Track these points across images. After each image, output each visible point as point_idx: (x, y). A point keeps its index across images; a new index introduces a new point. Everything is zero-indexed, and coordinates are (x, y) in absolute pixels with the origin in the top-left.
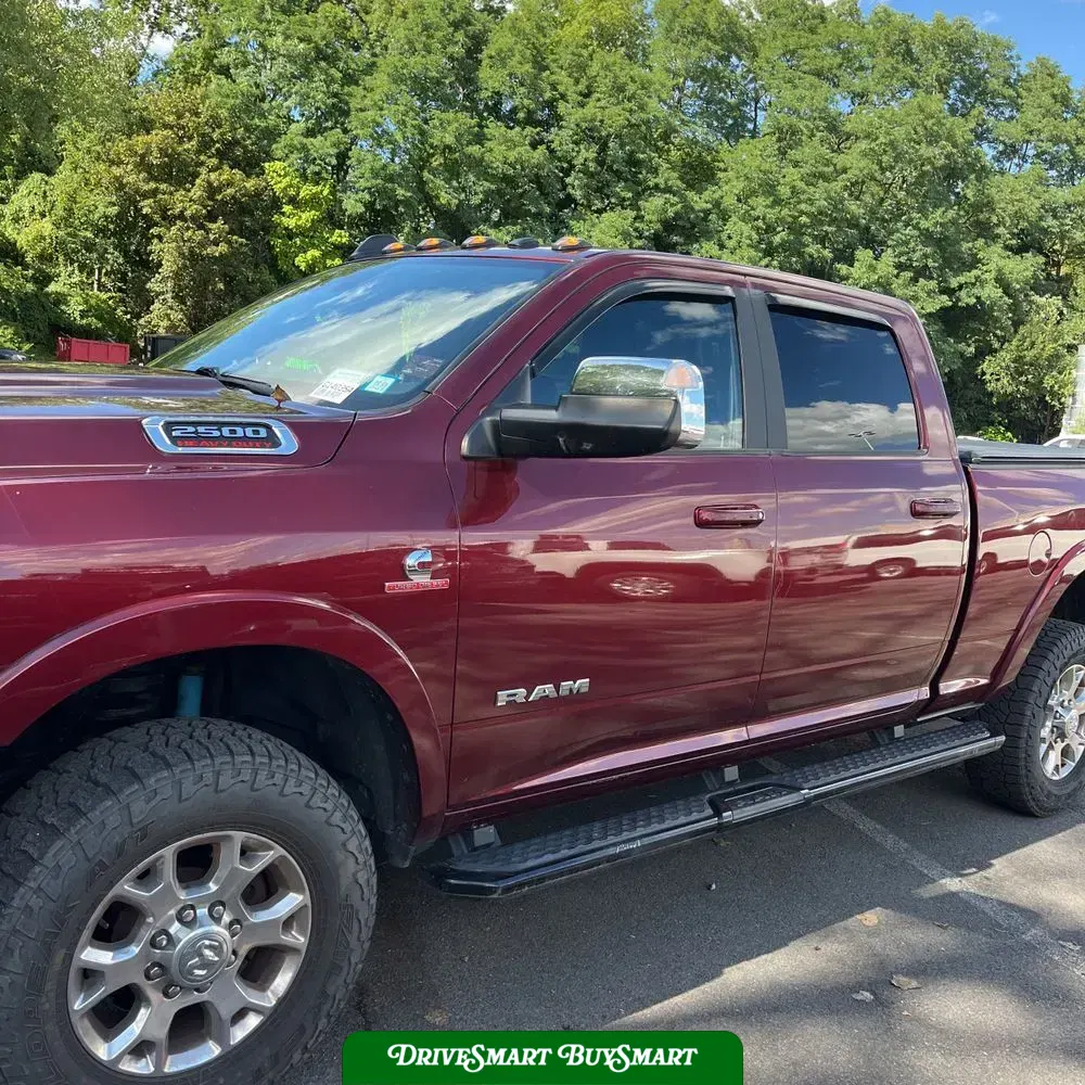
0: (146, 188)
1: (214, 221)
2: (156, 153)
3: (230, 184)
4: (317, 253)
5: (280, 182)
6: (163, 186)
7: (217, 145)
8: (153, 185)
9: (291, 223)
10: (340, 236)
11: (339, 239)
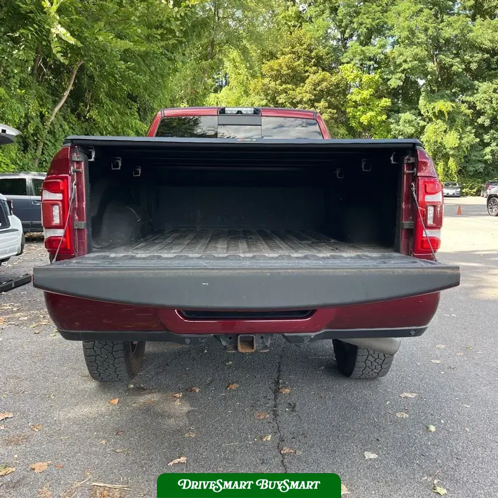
0: (281, 88)
1: (319, 101)
2: (285, 68)
3: (323, 80)
4: (373, 114)
5: (351, 75)
6: (290, 86)
7: (314, 60)
8: (284, 86)
9: (357, 98)
10: (386, 102)
11: (385, 104)
